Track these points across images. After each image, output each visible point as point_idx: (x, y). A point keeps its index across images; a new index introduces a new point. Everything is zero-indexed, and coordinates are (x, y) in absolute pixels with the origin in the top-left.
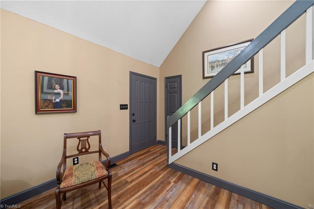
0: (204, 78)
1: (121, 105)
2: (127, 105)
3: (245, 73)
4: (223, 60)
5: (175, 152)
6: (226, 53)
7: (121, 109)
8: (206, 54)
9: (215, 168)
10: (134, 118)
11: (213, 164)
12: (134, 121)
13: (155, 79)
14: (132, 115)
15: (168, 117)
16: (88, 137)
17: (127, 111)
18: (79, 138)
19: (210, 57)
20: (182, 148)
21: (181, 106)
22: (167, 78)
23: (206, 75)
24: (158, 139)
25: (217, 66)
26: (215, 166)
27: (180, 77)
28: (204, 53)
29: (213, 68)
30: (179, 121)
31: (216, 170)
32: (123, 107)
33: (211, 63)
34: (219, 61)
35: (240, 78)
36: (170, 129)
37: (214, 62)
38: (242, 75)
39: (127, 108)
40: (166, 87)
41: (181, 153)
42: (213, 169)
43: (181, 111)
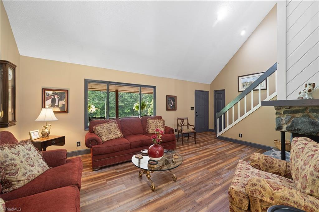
0: (239, 91)
1: (191, 107)
2: (193, 107)
3: (261, 90)
4: (250, 82)
5: (220, 130)
6: (252, 78)
7: (191, 109)
8: (239, 78)
9: (240, 136)
10: (197, 114)
11: (240, 134)
12: (197, 116)
13: (208, 92)
14: (196, 112)
15: (217, 113)
16: (184, 120)
17: (194, 110)
18: (181, 120)
19: (242, 80)
20: (224, 128)
21: (224, 106)
22: (215, 91)
23: (240, 90)
24: (210, 128)
25: (247, 85)
26: (240, 135)
27: (224, 90)
28: (239, 77)
29: (244, 86)
30: (223, 115)
31: (241, 137)
32: (192, 108)
33: (243, 83)
34: (247, 82)
35: (258, 92)
36: (218, 119)
37: (245, 83)
38: (260, 90)
39: (193, 109)
40: (215, 96)
41: (224, 130)
42: (240, 137)
43: (223, 110)
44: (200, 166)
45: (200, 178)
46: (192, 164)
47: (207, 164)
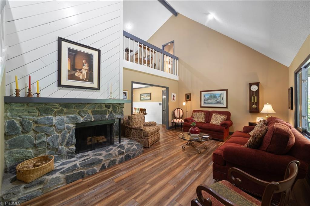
44: (170, 161)
45: (169, 152)
46: (177, 161)
47: (162, 164)
